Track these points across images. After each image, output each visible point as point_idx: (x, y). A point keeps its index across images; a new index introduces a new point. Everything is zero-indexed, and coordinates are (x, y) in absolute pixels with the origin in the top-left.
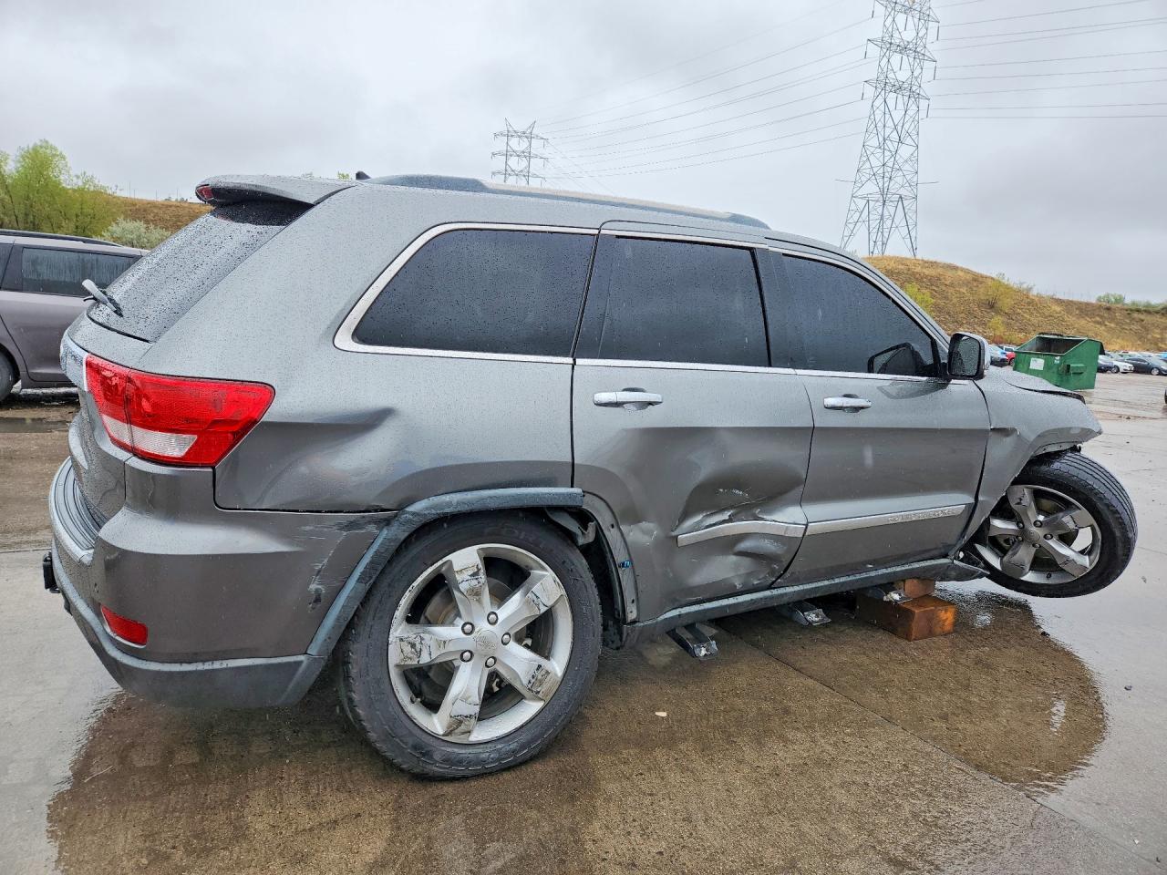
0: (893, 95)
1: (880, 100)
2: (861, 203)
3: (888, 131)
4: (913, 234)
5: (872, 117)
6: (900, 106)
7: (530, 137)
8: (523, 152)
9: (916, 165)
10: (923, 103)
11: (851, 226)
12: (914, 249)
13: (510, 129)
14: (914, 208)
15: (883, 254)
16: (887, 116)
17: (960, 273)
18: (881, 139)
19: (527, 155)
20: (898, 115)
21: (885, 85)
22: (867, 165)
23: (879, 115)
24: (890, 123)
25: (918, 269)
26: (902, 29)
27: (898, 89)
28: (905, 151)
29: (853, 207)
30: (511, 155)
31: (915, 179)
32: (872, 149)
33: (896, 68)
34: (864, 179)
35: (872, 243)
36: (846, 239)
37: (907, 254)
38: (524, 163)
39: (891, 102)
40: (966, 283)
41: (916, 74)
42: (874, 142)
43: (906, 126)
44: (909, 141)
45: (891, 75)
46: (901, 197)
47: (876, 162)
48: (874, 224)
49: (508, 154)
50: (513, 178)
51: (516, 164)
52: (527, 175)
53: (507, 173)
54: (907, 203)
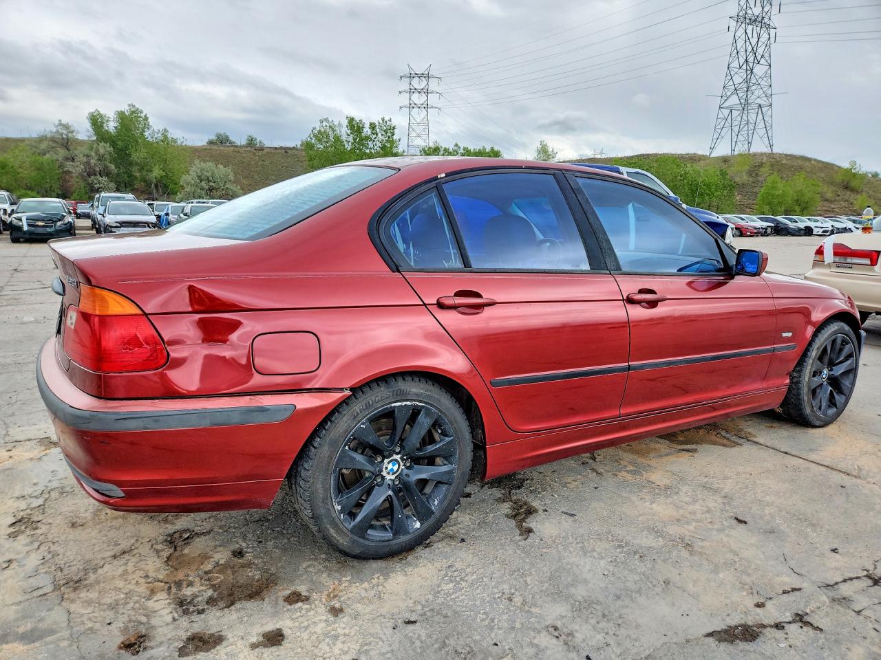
0: (750, 27)
1: (741, 31)
2: (726, 112)
4: (769, 134)
5: (734, 45)
6: (755, 35)
7: (428, 77)
8: (423, 89)
9: (769, 80)
10: (772, 32)
11: (719, 131)
12: (771, 146)
13: (412, 72)
14: (769, 113)
15: (749, 151)
16: (748, 43)
17: (813, 162)
18: (742, 61)
19: (426, 91)
20: (754, 41)
21: (744, 19)
22: (731, 83)
23: (740, 43)
24: (750, 49)
25: (784, 162)
27: (754, 21)
29: (721, 115)
30: (413, 92)
31: (769, 92)
32: (736, 70)
33: (752, 6)
34: (729, 93)
35: (734, 143)
36: (715, 141)
37: (767, 150)
39: (750, 35)
40: (821, 170)
41: (766, 9)
42: (735, 64)
43: (760, 51)
44: (763, 61)
45: (749, 12)
46: (760, 106)
47: (737, 79)
48: (736, 129)
49: (411, 91)
50: (416, 110)
51: (418, 99)
52: (427, 107)
53: (411, 107)
54: (764, 110)
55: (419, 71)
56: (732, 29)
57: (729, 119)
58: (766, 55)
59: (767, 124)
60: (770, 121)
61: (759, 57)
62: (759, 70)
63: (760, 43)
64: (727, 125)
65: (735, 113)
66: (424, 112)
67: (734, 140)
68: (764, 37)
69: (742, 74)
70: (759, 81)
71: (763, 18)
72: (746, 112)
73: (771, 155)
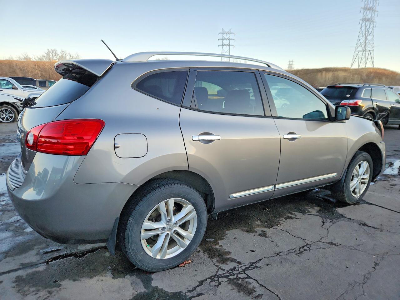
0: (367, 22)
1: (364, 24)
2: (357, 52)
4: (373, 61)
5: (361, 29)
6: (369, 25)
7: (230, 33)
8: (228, 38)
10: (375, 24)
11: (354, 59)
12: (373, 65)
13: (224, 31)
14: (373, 53)
15: (365, 66)
16: (366, 28)
18: (363, 34)
19: (229, 39)
20: (368, 27)
21: (365, 20)
22: (359, 42)
23: (363, 28)
24: (367, 30)
25: (378, 71)
26: (369, 3)
27: (368, 20)
29: (355, 54)
30: (224, 39)
32: (361, 38)
35: (359, 64)
36: (353, 63)
38: (228, 41)
39: (367, 25)
42: (361, 35)
43: (370, 30)
44: (371, 35)
45: (367, 17)
46: (370, 51)
47: (362, 41)
48: (360, 59)
49: (223, 39)
50: (224, 47)
51: (226, 42)
52: (229, 46)
53: (223, 45)
54: (371, 52)
55: (227, 31)
56: (361, 23)
57: (358, 55)
58: (372, 32)
59: (372, 57)
60: (373, 56)
61: (370, 33)
62: (370, 38)
63: (370, 28)
64: (357, 57)
65: (361, 53)
66: (228, 47)
67: (360, 62)
68: (372, 26)
69: (364, 39)
70: (370, 41)
71: (372, 19)
72: (364, 52)
73: (373, 69)
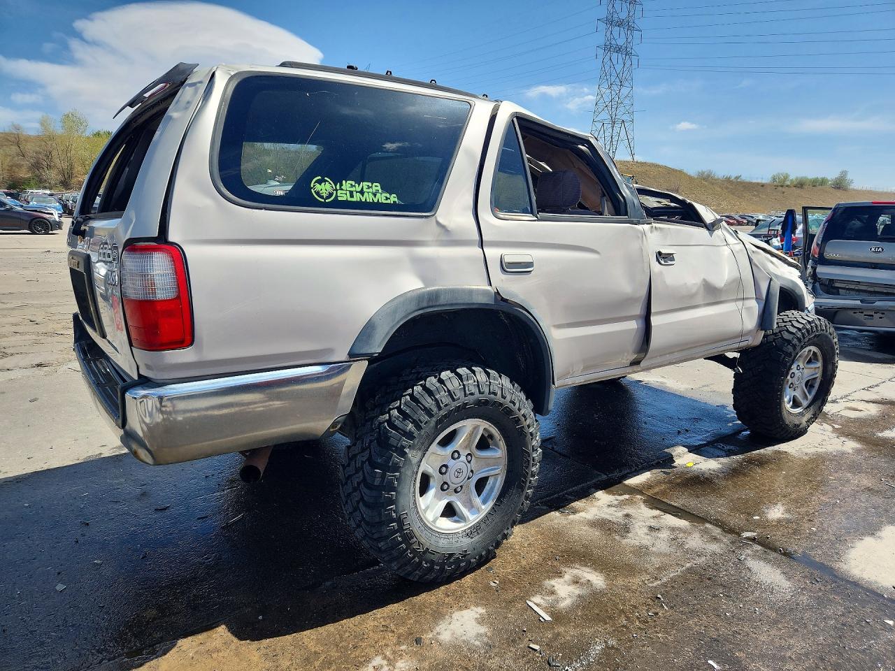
3: (613, 78)
9: (632, 100)
28: (625, 91)
31: (631, 109)
34: (600, 110)
37: (629, 158)
41: (629, 40)
